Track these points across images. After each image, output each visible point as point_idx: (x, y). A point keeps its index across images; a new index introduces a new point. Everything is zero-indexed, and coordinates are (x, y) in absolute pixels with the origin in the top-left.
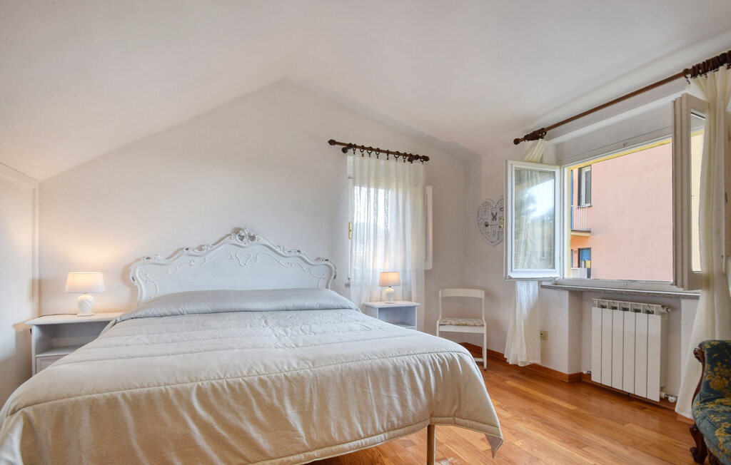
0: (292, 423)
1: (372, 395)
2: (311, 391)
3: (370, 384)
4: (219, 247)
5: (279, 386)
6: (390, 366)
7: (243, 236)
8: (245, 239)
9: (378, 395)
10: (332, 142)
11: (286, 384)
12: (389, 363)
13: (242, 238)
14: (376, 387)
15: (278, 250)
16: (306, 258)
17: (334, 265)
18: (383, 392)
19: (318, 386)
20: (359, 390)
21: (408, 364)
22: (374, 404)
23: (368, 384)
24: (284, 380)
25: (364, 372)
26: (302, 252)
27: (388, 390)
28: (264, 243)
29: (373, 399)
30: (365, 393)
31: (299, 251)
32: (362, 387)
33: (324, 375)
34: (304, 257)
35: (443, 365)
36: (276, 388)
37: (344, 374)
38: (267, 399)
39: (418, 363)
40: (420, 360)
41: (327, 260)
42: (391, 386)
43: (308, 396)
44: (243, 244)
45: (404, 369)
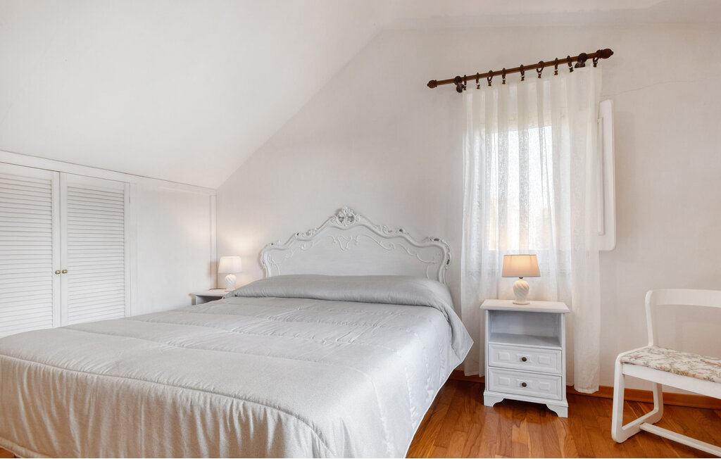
0: (72, 432)
1: (143, 434)
2: (90, 402)
3: (143, 416)
4: (322, 230)
5: (70, 386)
6: (169, 401)
7: (343, 218)
8: (345, 221)
9: (149, 437)
10: (433, 84)
11: (74, 386)
12: (170, 395)
13: (342, 219)
14: (149, 425)
15: (377, 230)
16: (409, 239)
17: (447, 246)
18: (155, 435)
19: (96, 399)
20: (131, 419)
21: (192, 406)
22: (143, 446)
23: (141, 417)
24: (74, 381)
25: (140, 398)
26: (404, 231)
27: (161, 435)
28: (363, 223)
29: (143, 439)
30: (136, 428)
31: (401, 230)
32: (135, 418)
33: (103, 387)
34: (408, 237)
35: (245, 426)
36: (67, 388)
37: (121, 392)
38: (60, 397)
39: (205, 410)
40: (211, 405)
41: (436, 240)
42: (165, 429)
43: (87, 406)
44: (342, 227)
45: (185, 412)
